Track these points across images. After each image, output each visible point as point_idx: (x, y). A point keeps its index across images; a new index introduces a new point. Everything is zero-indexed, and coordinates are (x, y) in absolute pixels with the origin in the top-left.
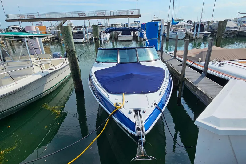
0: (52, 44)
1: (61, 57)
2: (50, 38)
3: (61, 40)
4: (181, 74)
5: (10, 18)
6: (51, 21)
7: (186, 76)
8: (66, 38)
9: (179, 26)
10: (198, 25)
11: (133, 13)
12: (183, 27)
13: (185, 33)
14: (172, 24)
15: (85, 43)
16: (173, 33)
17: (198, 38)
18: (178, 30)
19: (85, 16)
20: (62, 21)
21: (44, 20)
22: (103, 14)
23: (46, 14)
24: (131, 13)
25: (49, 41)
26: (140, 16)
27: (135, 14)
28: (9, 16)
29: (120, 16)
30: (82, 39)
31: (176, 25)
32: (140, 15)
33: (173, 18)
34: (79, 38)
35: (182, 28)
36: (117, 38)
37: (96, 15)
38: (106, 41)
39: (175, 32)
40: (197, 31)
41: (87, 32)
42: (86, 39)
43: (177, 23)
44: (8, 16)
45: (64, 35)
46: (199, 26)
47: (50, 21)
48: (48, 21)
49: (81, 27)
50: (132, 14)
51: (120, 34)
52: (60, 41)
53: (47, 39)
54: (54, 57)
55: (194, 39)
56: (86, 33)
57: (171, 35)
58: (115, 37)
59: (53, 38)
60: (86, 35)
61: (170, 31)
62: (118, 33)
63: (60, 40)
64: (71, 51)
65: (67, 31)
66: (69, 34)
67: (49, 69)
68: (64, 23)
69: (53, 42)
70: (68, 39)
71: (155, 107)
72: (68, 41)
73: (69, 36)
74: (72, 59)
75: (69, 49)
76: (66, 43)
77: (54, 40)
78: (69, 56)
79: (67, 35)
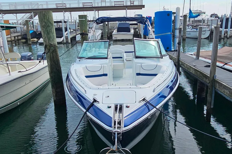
1: (33, 60)
2: (15, 37)
3: (30, 40)
4: (209, 76)
6: (17, 13)
7: (217, 78)
8: (45, 27)
9: (199, 21)
10: (227, 19)
11: (133, 3)
12: (206, 22)
13: (208, 29)
14: (190, 17)
15: (65, 43)
16: (192, 30)
17: (228, 36)
18: (198, 26)
19: (65, 7)
20: (32, 14)
21: (6, 12)
22: (91, 4)
24: (131, 3)
26: (143, 6)
27: (136, 3)
29: (115, 6)
31: (196, 19)
33: (190, 9)
35: (204, 24)
36: (110, 37)
37: (81, 6)
39: (194, 29)
40: (226, 27)
41: (68, 29)
42: (67, 38)
43: (197, 16)
46: (230, 20)
47: (15, 14)
48: (12, 14)
50: (132, 5)
51: (115, 31)
52: (28, 41)
53: (11, 37)
54: (23, 59)
55: (222, 38)
56: (66, 30)
57: (188, 33)
58: (107, 36)
59: (18, 36)
61: (187, 28)
62: (112, 30)
63: (28, 39)
64: (51, 45)
65: (48, 18)
66: (50, 22)
67: (19, 72)
68: (35, 16)
69: (18, 42)
70: (48, 29)
71: (143, 103)
72: (49, 31)
73: (49, 24)
74: (53, 57)
75: (50, 42)
76: (46, 34)
77: (20, 39)
78: (48, 52)
79: (47, 24)
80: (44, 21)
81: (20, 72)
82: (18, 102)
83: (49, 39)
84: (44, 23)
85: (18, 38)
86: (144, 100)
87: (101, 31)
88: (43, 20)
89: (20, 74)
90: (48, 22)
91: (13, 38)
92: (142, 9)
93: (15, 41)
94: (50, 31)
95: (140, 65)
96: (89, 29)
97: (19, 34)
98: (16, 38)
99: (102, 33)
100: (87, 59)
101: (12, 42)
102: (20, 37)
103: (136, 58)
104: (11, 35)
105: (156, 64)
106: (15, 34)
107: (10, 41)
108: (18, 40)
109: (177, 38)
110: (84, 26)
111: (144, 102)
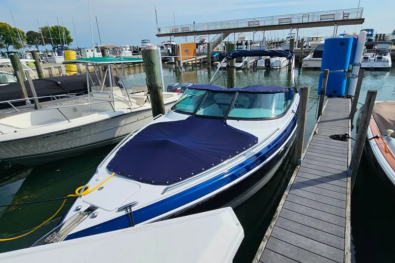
3: (210, 64)
5: (162, 33)
6: (209, 34)
11: (348, 17)
15: (243, 69)
19: (258, 26)
20: (222, 34)
21: (200, 33)
22: (289, 20)
23: (204, 24)
24: (344, 17)
25: (198, 63)
26: (362, 20)
27: (352, 17)
28: (161, 30)
29: (320, 22)
30: (240, 63)
32: (364, 19)
37: (276, 23)
38: (278, 68)
44: (159, 30)
50: (346, 18)
51: (309, 55)
53: (195, 60)
64: (152, 86)
65: (148, 58)
72: (150, 71)
73: (150, 64)
74: (154, 97)
75: (151, 83)
81: (129, 109)
83: (150, 79)
97: (205, 57)
98: (202, 60)
104: (197, 57)
109: (354, 78)
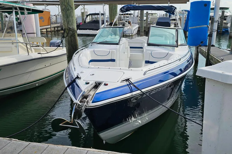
0: (55, 35)
2: (54, 28)
8: (65, 10)
30: (97, 30)
34: (93, 29)
41: (105, 22)
45: (64, 7)
49: (98, 14)
53: (51, 28)
56: (103, 23)
59: (58, 27)
60: (103, 25)
64: (70, 29)
65: (68, 2)
66: (70, 5)
67: (38, 53)
68: (76, 8)
69: (58, 33)
70: (68, 13)
71: (125, 83)
72: (68, 15)
73: (69, 8)
74: (71, 41)
75: (69, 26)
76: (65, 18)
77: (59, 31)
78: (66, 37)
79: (67, 8)
80: (64, 5)
81: (40, 53)
82: (36, 83)
83: (68, 23)
84: (64, 6)
85: (58, 29)
86: (128, 80)
87: (138, 25)
88: (64, 3)
89: (40, 56)
90: (68, 5)
91: (53, 29)
92: (186, 3)
93: (55, 32)
94: (70, 14)
95: (150, 52)
96: (125, 23)
97: (59, 25)
98: (56, 29)
99: (139, 28)
100: (98, 44)
101: (51, 32)
102: (59, 29)
103: (148, 45)
104: (51, 25)
105: (167, 52)
106: (55, 25)
107: (50, 31)
108: (58, 31)
109: (214, 32)
110: (114, 15)
111: (127, 83)
